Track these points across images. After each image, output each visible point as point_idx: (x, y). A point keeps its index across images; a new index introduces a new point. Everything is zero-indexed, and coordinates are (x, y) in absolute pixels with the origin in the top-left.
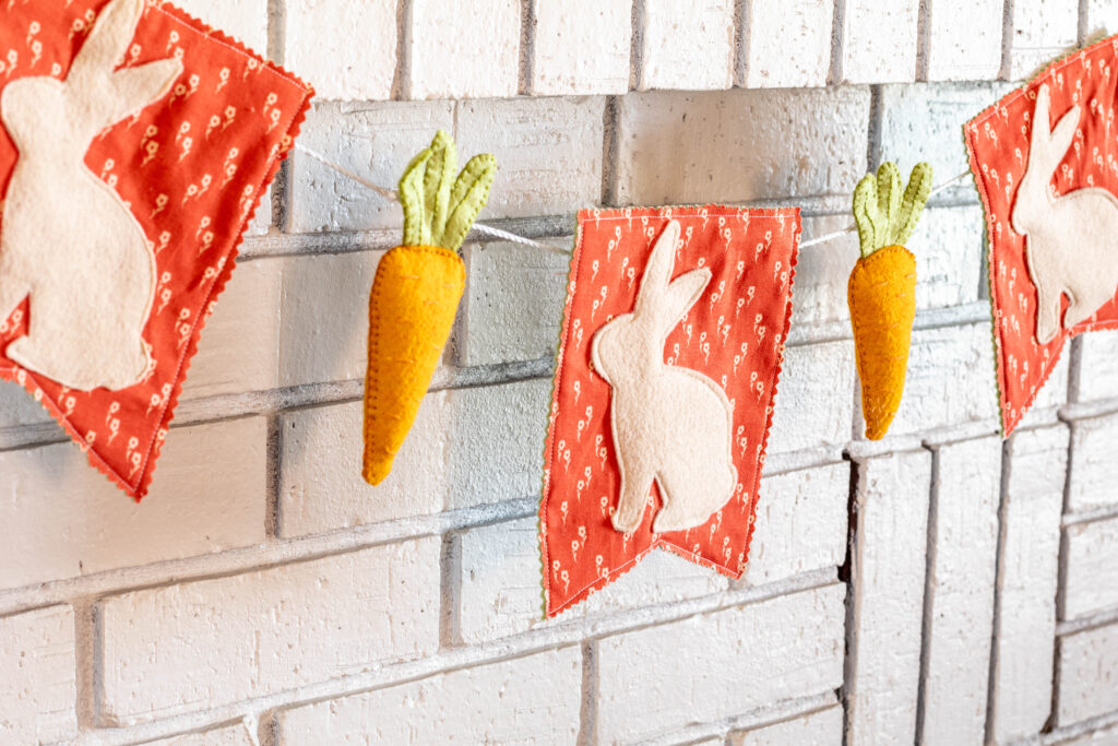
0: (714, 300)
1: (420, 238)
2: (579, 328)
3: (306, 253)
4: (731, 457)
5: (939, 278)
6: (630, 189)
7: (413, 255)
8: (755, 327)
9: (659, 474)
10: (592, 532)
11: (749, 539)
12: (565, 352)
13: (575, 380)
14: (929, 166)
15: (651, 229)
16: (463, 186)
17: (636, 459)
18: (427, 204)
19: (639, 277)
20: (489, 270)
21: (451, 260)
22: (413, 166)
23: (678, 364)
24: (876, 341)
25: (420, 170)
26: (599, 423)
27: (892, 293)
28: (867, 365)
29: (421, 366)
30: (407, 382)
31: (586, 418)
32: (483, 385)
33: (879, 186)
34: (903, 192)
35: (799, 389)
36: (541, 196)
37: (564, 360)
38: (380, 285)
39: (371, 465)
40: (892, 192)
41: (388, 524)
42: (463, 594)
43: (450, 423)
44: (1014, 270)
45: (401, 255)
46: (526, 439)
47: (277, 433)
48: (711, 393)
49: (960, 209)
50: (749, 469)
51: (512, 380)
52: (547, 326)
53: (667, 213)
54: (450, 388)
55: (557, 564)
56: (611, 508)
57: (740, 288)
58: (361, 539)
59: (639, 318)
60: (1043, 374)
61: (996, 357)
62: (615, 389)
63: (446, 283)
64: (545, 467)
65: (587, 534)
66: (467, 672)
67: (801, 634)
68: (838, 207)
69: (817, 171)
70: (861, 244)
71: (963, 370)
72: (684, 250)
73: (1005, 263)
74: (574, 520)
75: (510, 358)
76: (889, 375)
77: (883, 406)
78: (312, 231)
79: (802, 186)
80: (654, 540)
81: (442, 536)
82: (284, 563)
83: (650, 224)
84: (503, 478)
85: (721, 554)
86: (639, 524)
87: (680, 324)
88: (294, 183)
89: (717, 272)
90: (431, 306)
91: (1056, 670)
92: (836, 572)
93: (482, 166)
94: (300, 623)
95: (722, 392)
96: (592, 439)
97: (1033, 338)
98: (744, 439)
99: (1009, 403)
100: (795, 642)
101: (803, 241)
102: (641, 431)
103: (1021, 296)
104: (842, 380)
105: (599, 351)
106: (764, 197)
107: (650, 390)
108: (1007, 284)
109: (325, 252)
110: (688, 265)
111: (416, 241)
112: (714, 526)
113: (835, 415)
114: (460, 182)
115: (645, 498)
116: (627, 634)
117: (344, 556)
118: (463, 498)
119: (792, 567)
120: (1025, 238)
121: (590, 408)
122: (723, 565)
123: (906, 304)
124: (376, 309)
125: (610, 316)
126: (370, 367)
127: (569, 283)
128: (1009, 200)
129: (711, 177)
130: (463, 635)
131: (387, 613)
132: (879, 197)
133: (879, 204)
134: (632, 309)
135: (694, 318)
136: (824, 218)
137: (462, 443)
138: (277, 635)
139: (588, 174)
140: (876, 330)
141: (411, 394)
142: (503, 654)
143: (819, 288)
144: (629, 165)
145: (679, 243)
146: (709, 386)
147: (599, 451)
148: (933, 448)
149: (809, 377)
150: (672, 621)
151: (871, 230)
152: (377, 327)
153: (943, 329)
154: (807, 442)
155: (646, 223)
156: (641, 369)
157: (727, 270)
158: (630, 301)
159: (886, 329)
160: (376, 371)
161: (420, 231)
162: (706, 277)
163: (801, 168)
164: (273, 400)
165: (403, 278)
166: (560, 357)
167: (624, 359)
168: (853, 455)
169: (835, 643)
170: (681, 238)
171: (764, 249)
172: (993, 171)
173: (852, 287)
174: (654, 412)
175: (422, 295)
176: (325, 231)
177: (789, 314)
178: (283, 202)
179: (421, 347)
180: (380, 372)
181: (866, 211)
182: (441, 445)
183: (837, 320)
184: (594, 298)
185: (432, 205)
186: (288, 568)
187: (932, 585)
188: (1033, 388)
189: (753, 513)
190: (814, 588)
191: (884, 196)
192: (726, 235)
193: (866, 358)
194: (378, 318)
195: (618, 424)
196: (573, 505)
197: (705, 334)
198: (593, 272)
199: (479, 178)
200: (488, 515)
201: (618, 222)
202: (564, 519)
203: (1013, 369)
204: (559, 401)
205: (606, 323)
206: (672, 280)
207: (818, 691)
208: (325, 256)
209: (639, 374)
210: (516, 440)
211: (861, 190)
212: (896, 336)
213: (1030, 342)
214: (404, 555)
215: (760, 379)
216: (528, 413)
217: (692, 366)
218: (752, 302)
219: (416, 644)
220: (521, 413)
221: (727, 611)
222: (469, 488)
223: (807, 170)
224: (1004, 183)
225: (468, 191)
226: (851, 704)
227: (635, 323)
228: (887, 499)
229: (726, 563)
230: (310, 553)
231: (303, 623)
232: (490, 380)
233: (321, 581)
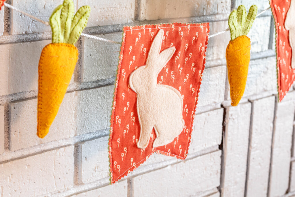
0: (176, 59)
1: (59, 40)
2: (124, 72)
3: (19, 42)
4: (182, 116)
5: (255, 43)
6: (145, 14)
7: (56, 47)
8: (192, 68)
9: (155, 126)
10: (129, 150)
11: (189, 145)
12: (118, 82)
13: (123, 92)
14: (256, 6)
15: (153, 33)
16: (77, 19)
17: (146, 121)
18: (62, 26)
19: (148, 52)
20: (92, 46)
21: (72, 48)
22: (55, 12)
23: (162, 84)
24: (236, 71)
25: (58, 13)
26: (132, 108)
27: (242, 53)
28: (232, 80)
29: (60, 91)
30: (54, 98)
31: (127, 106)
32: (90, 88)
33: (238, 14)
34: (247, 16)
35: (206, 84)
36: (112, 17)
37: (118, 85)
38: (42, 60)
39: (40, 130)
40: (243, 16)
41: (53, 142)
42: (82, 166)
43: (77, 103)
44: (284, 43)
45: (51, 48)
46: (106, 108)
47: (8, 111)
48: (175, 94)
49: (263, 18)
50: (188, 120)
51: (101, 86)
52: (114, 66)
53: (159, 26)
54: (77, 91)
55: (115, 163)
56: (137, 140)
57: (186, 54)
58: (43, 148)
59: (148, 67)
60: (293, 79)
61: (277, 74)
62: (138, 94)
63: (70, 58)
64: (111, 126)
65: (127, 150)
66: (84, 193)
67: (206, 169)
68: (220, 18)
69: (213, 6)
70: (231, 35)
71: (262, 74)
72: (165, 41)
73: (282, 41)
74: (122, 145)
75: (100, 78)
76: (240, 83)
77: (238, 94)
78: (21, 33)
79: (208, 11)
80: (153, 150)
81: (74, 145)
82: (13, 160)
83: (152, 31)
84: (97, 122)
85: (178, 152)
86: (147, 145)
87: (164, 68)
88: (13, 15)
89: (178, 48)
90: (64, 68)
91: (290, 173)
92: (218, 147)
93: (84, 11)
94: (19, 182)
95: (179, 93)
96: (129, 114)
97: (290, 67)
98: (187, 109)
99: (282, 90)
100: (203, 172)
101: (210, 35)
102: (148, 110)
103: (286, 52)
104: (221, 80)
105: (132, 81)
106: (194, 15)
107: (152, 94)
108: (282, 48)
109: (27, 41)
110: (167, 46)
111: (57, 42)
112: (175, 142)
113: (218, 92)
114: (76, 17)
115: (150, 135)
116: (144, 175)
117: (36, 156)
118: (82, 131)
119: (203, 146)
120: (288, 31)
121: (128, 103)
122: (179, 155)
123: (247, 57)
124: (41, 69)
125: (136, 67)
126: (39, 92)
127: (120, 56)
128: (284, 18)
129: (175, 9)
130: (83, 181)
131: (53, 175)
132: (238, 18)
133: (238, 21)
134: (145, 64)
135: (169, 66)
136: (216, 23)
137: (82, 111)
138: (10, 187)
139: (129, 9)
140: (236, 67)
141: (56, 103)
142: (98, 185)
143: (213, 48)
144: (145, 5)
145: (163, 38)
146: (174, 91)
147: (132, 118)
148: (252, 101)
149: (209, 80)
150: (160, 169)
151: (235, 30)
152: (42, 77)
153: (256, 60)
154: (208, 102)
155: (150, 31)
156: (148, 86)
157: (182, 47)
158: (144, 61)
159: (240, 67)
160: (42, 94)
161: (59, 37)
162: (173, 50)
163: (208, 5)
164: (7, 98)
165: (52, 57)
166: (117, 84)
167: (141, 83)
168: (224, 105)
169: (217, 171)
170: (164, 36)
171: (196, 39)
172: (278, 7)
173: (227, 51)
174: (153, 103)
175: (60, 63)
176: (26, 33)
177: (204, 63)
178: (9, 22)
179: (59, 84)
180: (43, 94)
181: (233, 23)
182: (74, 112)
183: (219, 59)
184: (130, 61)
185: (64, 27)
186: (14, 162)
187: (250, 149)
188: (289, 84)
189: (190, 136)
190: (210, 152)
191: (240, 17)
192: (181, 34)
193: (232, 77)
194: (42, 73)
195: (139, 108)
196: (122, 140)
197: (173, 72)
198: (130, 51)
199: (83, 16)
200: (92, 136)
201: (139, 31)
202: (118, 145)
203: (283, 78)
204: (116, 100)
205: (135, 70)
206: (161, 52)
207: (211, 188)
208: (27, 43)
209: (148, 89)
210: (102, 108)
211: (232, 16)
212: (243, 69)
213: (289, 68)
214: (60, 153)
215: (193, 87)
216: (107, 98)
217: (168, 84)
218: (191, 59)
219: (64, 185)
220: (104, 98)
221: (180, 163)
222: (84, 127)
223: (210, 5)
224: (282, 12)
225: (79, 20)
226: (222, 191)
227: (146, 69)
228: (236, 120)
229: (180, 155)
230: (23, 155)
231: (20, 182)
232: (93, 86)
233: (27, 166)
